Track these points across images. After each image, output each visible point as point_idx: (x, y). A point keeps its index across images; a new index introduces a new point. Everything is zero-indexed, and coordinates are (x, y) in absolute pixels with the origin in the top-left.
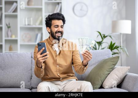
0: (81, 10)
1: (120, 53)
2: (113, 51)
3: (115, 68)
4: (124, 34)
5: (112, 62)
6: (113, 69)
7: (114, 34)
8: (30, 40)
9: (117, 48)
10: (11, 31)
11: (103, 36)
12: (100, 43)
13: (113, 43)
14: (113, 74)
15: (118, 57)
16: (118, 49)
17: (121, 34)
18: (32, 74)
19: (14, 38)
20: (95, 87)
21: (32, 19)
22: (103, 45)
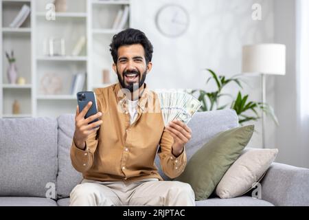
0: (173, 21)
1: (259, 118)
2: (243, 113)
3: (246, 151)
4: (269, 77)
5: (237, 137)
6: (240, 154)
7: (247, 74)
8: (59, 90)
9: (252, 106)
10: (16, 69)
11: (219, 80)
12: (214, 96)
13: (242, 97)
14: (240, 166)
15: (252, 128)
16: (255, 108)
17: (262, 75)
18: (58, 166)
19: (22, 84)
20: (200, 194)
21: (63, 42)
22: (222, 101)
